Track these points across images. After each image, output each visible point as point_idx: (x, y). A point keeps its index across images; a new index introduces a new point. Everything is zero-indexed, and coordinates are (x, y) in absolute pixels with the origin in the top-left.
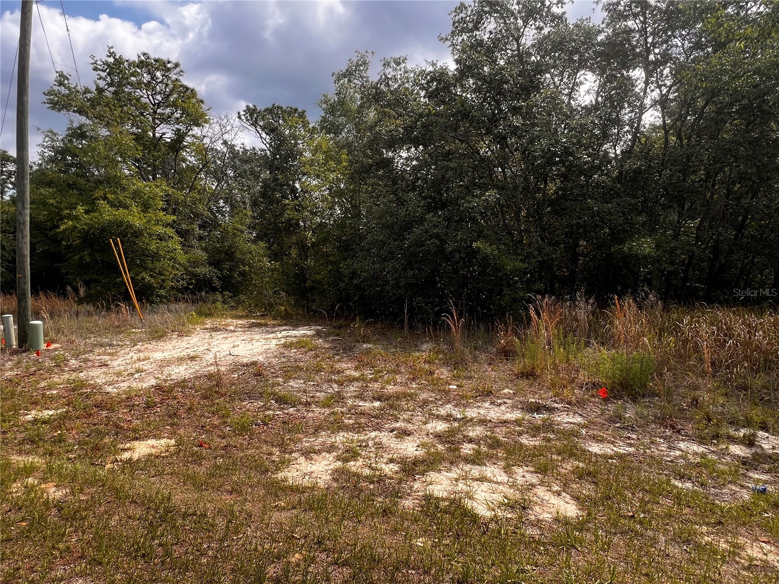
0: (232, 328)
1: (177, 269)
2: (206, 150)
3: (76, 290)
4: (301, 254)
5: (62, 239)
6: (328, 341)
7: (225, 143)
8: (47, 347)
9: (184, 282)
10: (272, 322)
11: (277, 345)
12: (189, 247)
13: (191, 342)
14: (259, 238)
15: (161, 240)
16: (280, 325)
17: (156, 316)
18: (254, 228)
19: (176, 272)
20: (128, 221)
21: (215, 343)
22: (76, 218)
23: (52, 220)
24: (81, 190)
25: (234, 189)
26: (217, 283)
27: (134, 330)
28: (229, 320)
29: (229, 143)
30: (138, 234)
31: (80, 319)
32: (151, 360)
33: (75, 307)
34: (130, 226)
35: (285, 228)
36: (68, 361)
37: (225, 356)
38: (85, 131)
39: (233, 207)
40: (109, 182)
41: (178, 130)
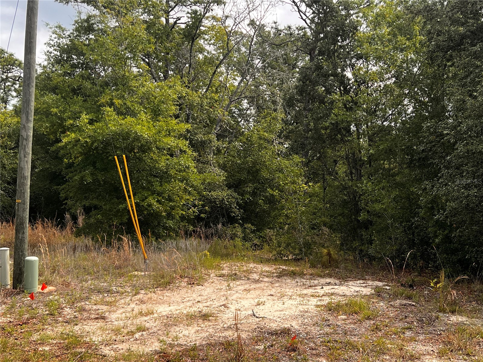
0: (255, 276)
1: (190, 193)
2: (228, 34)
3: (75, 218)
4: (351, 173)
5: (64, 156)
6: (393, 306)
7: (252, 23)
8: (43, 289)
9: (196, 210)
10: (311, 271)
11: (317, 306)
12: (204, 163)
13: (203, 293)
14: (293, 150)
15: (172, 155)
16: (321, 276)
17: (162, 255)
18: (287, 138)
19: (188, 197)
20: (136, 133)
21: (234, 297)
22: (80, 130)
23: (55, 133)
24: (86, 97)
25: (261, 84)
26: (237, 212)
27: (136, 273)
28: (252, 265)
29: (258, 23)
30: (145, 148)
31: (77, 255)
32: (156, 315)
33: (74, 240)
34: (137, 138)
35: (330, 136)
36: (62, 309)
37: (246, 317)
38: (93, 24)
39: (259, 108)
40: (116, 84)
41: (195, 12)
